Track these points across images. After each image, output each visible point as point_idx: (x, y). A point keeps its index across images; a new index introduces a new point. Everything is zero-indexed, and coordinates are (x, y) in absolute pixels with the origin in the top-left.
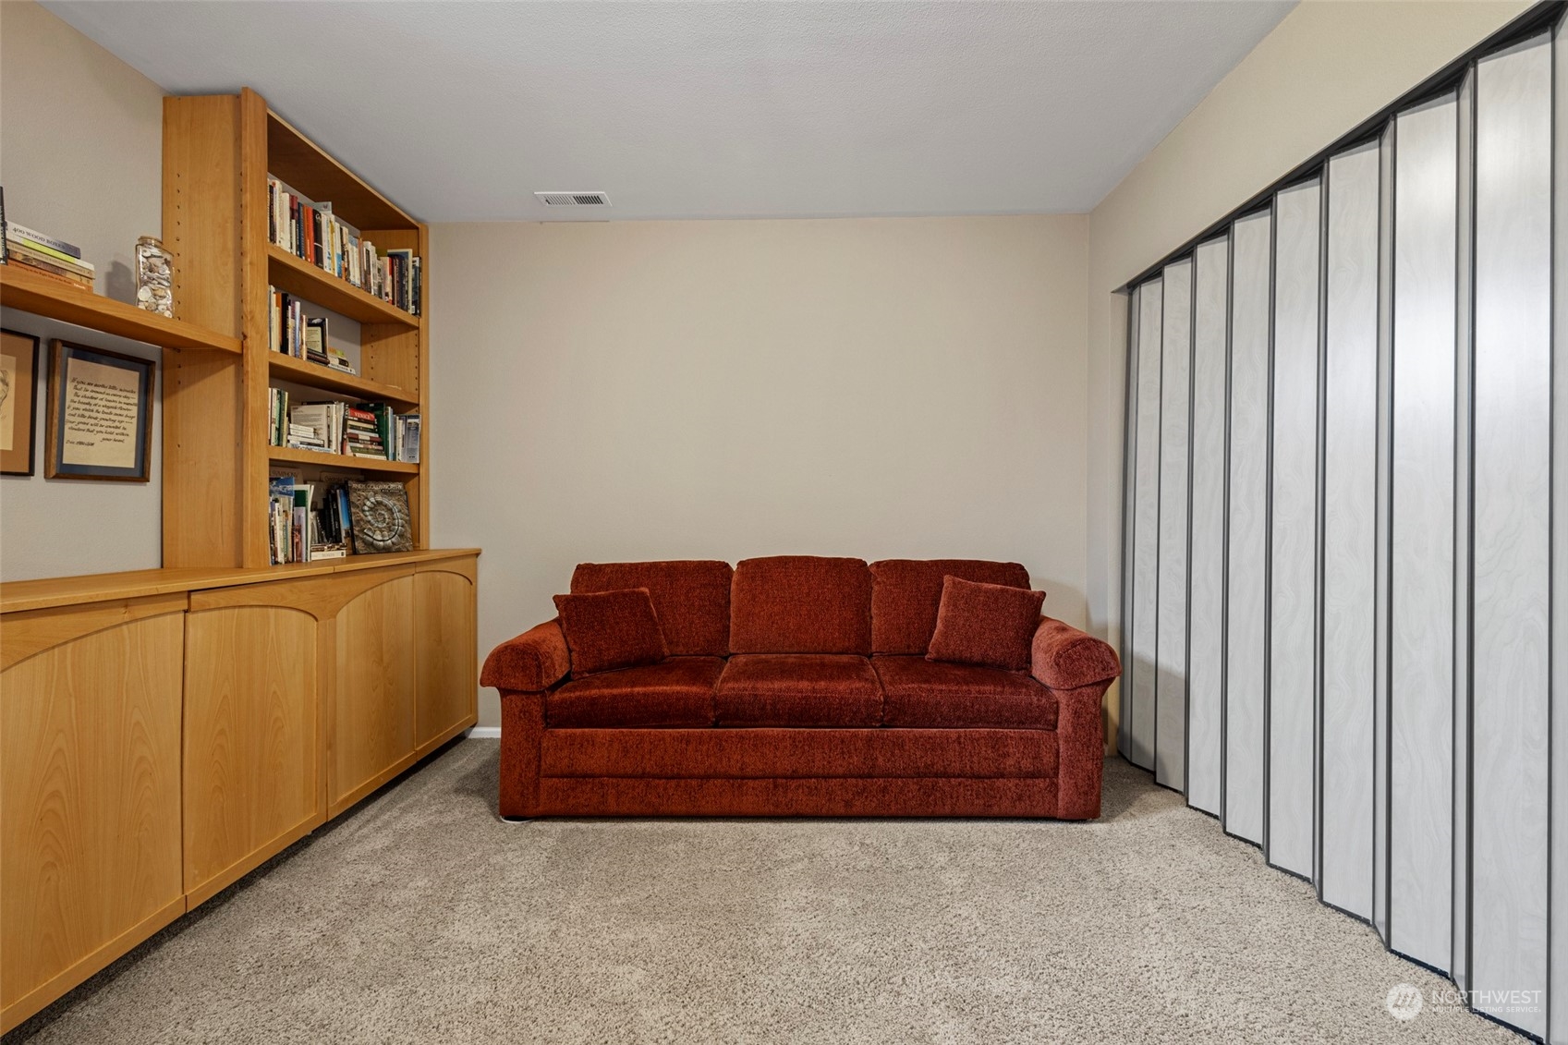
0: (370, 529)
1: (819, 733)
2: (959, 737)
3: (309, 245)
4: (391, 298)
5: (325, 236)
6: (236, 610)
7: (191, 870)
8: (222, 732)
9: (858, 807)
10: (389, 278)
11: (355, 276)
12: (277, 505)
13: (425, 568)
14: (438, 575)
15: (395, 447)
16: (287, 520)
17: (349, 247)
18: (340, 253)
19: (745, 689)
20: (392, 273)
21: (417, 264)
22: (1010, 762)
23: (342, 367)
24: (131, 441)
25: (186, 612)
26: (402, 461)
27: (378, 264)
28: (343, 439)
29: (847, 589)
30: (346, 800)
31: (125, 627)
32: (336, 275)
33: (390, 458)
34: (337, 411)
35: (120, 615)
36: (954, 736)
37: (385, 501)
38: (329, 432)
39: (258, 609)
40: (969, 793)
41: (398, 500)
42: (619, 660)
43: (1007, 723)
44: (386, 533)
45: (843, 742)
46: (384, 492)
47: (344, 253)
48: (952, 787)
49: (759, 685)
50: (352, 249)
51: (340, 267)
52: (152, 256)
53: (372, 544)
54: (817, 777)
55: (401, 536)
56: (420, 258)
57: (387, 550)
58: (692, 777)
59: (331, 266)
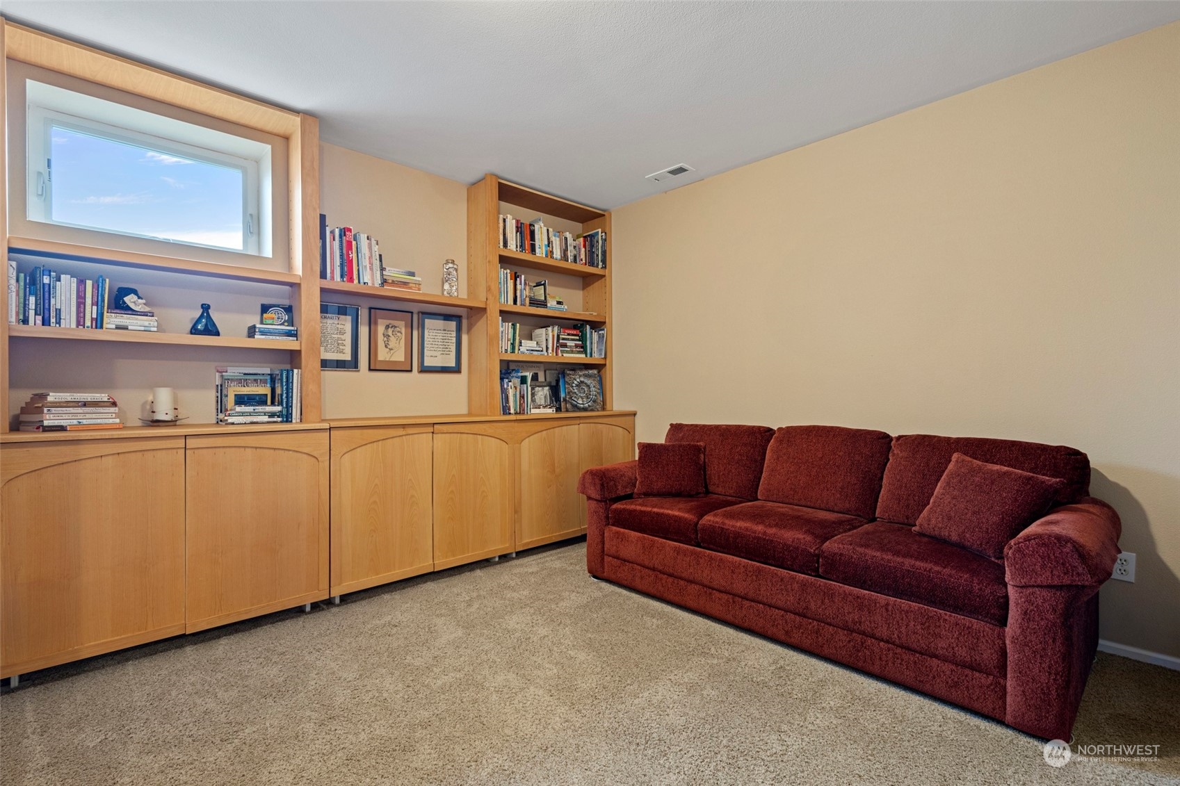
0: (575, 397)
1: (766, 568)
2: (887, 604)
3: (527, 244)
4: (584, 261)
5: (537, 236)
6: (459, 435)
7: (437, 553)
8: (452, 492)
9: (796, 638)
10: (583, 250)
11: (557, 254)
12: (510, 383)
13: (588, 421)
14: (600, 426)
15: (592, 349)
16: (516, 392)
17: (553, 238)
18: (547, 243)
19: (717, 523)
20: (585, 246)
21: (604, 237)
22: (942, 644)
23: (559, 306)
24: (453, 354)
25: (433, 433)
26: (597, 357)
27: (574, 243)
28: (557, 346)
29: (857, 457)
30: (528, 543)
31: (404, 437)
32: (544, 256)
33: (588, 355)
34: (552, 332)
35: (401, 432)
36: (883, 603)
37: (586, 381)
38: (547, 343)
39: (471, 435)
40: (899, 661)
41: (594, 380)
42: (664, 490)
43: (942, 604)
44: (585, 399)
45: (782, 580)
46: (585, 376)
47: (549, 243)
48: (881, 649)
49: (727, 521)
50: (556, 240)
51: (547, 251)
52: (450, 268)
53: (576, 406)
54: (764, 604)
55: (594, 401)
56: (605, 233)
57: (585, 410)
58: (681, 578)
59: (541, 252)
